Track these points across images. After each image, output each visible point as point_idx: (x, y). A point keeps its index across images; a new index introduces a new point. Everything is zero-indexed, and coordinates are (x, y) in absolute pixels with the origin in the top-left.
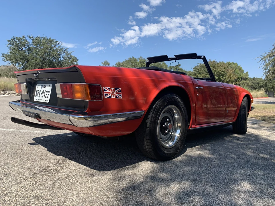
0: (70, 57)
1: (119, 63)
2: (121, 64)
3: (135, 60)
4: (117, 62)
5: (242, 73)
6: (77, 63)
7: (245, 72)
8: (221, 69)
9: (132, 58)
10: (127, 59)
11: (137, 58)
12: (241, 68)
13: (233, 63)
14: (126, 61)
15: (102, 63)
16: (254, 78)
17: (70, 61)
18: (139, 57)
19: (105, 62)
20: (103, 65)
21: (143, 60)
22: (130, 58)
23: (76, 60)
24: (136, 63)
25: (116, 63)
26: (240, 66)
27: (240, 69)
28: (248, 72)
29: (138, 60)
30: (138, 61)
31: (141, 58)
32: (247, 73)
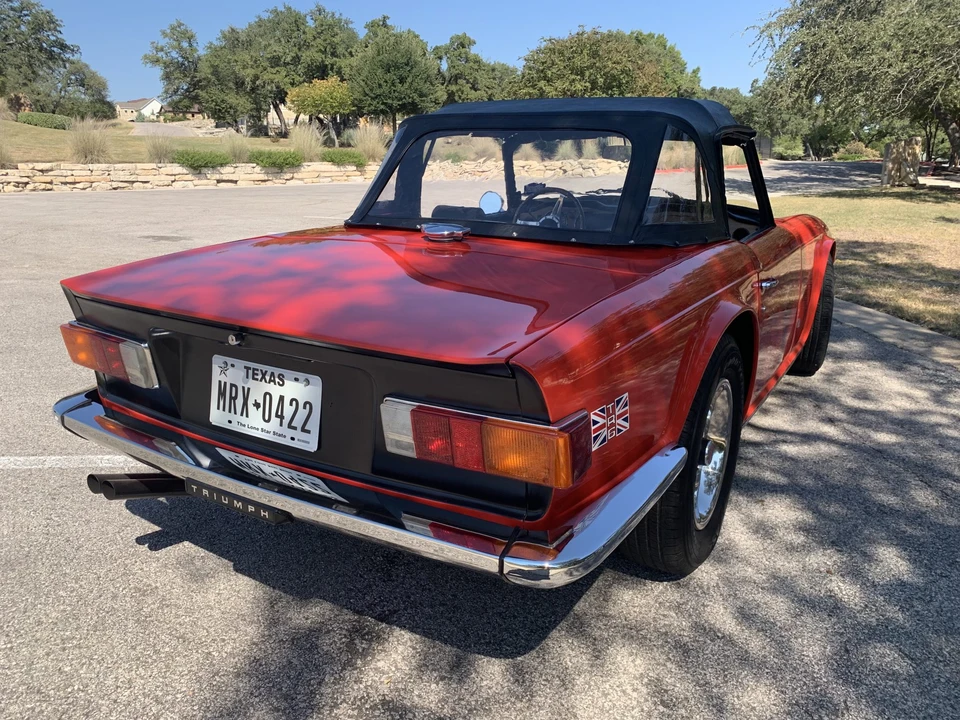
0: (23, 9)
1: (232, 30)
2: (243, 37)
3: (298, 22)
4: (226, 29)
5: (682, 72)
6: (59, 36)
7: (689, 70)
8: (618, 63)
9: (283, 10)
10: (265, 16)
11: (303, 12)
12: (678, 53)
13: (653, 37)
14: (260, 23)
15: (164, 34)
16: (714, 89)
17: (23, 28)
18: (314, 8)
19: (173, 29)
20: (167, 39)
21: (330, 20)
22: (276, 11)
23: (52, 21)
24: (304, 33)
25: (222, 32)
26: (673, 48)
27: (675, 59)
28: (698, 69)
29: (308, 18)
30: (311, 23)
31: (319, 10)
32: (696, 72)
